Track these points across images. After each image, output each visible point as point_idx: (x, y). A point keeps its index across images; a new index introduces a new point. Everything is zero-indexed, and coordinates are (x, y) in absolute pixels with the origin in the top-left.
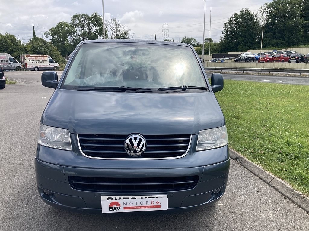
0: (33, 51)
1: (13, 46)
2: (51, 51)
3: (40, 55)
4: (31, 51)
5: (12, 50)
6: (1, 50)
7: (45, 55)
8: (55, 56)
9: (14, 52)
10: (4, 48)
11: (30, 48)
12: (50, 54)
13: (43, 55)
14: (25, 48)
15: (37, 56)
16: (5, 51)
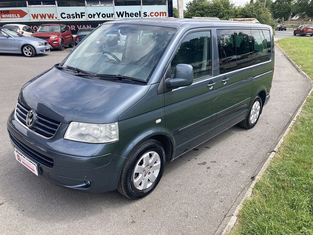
0: (242, 14)
1: (225, 11)
2: (261, 13)
3: (247, 19)
4: (240, 15)
5: (223, 14)
6: (214, 15)
7: (252, 19)
8: (264, 19)
9: (224, 16)
10: (216, 13)
11: (240, 11)
12: (259, 17)
13: (250, 19)
14: (236, 11)
15: (244, 20)
16: (217, 15)
